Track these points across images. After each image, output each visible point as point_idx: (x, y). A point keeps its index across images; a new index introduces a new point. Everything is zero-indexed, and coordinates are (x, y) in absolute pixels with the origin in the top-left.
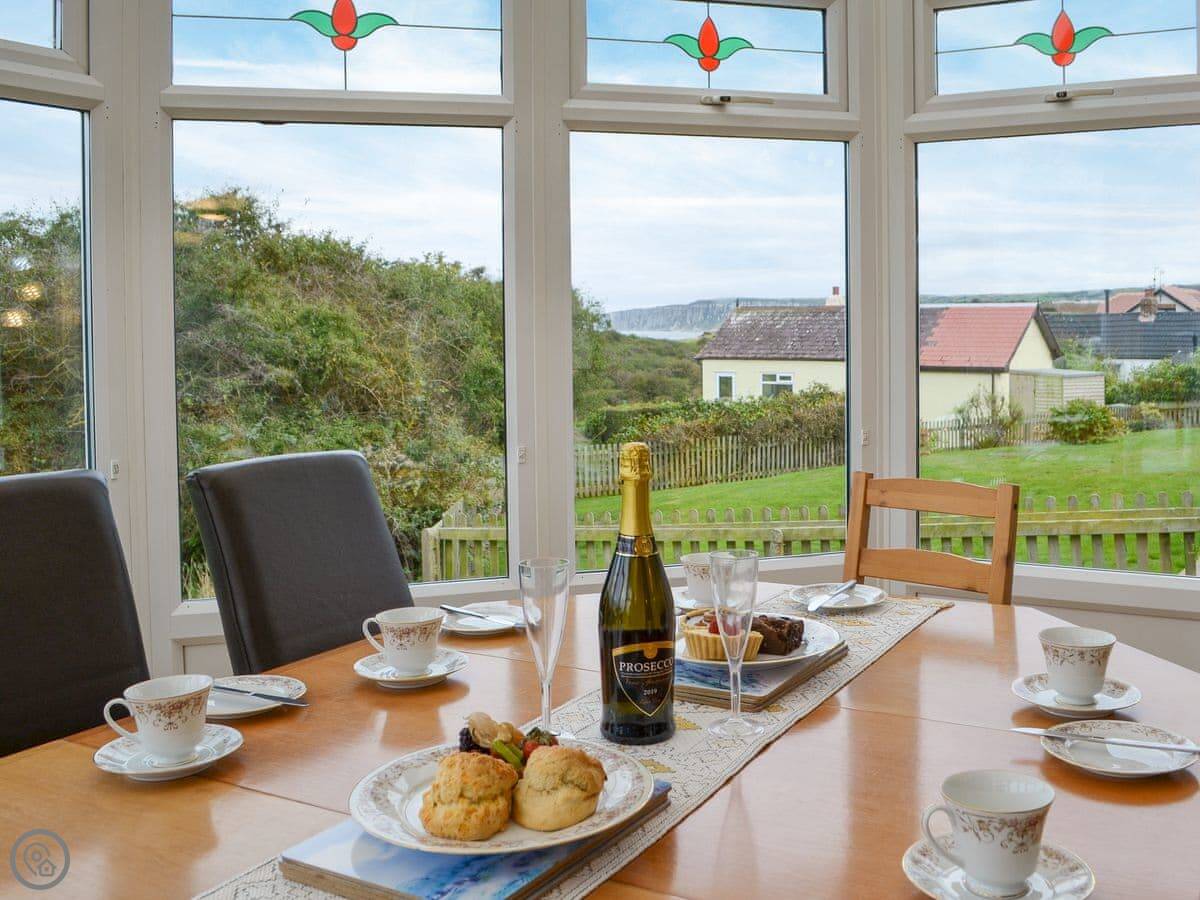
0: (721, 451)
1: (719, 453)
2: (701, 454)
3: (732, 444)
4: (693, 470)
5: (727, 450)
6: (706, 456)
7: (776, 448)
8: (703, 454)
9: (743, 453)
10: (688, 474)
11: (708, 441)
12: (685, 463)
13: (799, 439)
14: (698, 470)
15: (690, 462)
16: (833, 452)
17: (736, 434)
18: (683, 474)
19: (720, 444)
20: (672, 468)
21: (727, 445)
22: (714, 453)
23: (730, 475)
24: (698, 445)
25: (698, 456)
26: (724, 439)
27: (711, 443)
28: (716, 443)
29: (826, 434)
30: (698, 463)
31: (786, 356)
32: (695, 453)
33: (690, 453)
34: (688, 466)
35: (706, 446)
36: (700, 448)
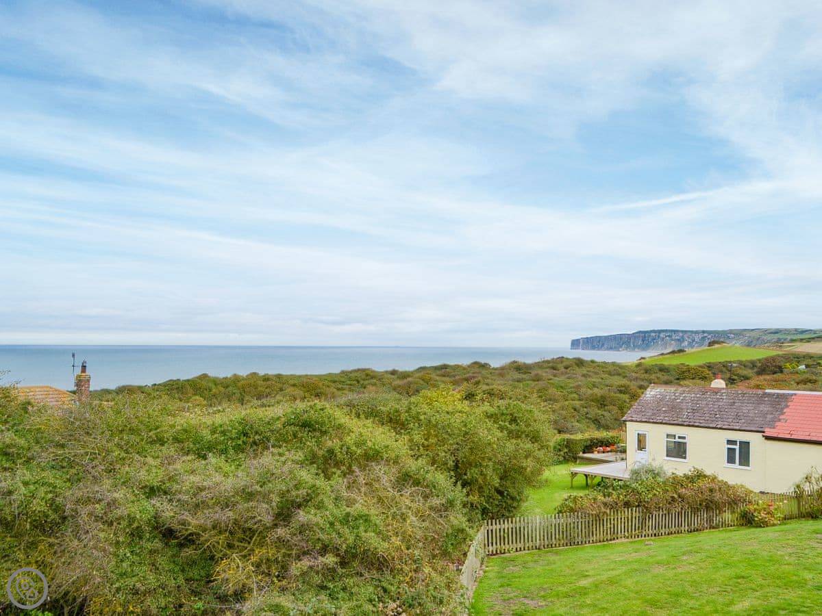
0: (628, 518)
1: (626, 519)
2: (614, 519)
3: (636, 513)
4: (609, 530)
5: (632, 518)
6: (618, 521)
7: (665, 514)
8: (616, 520)
9: (643, 519)
10: (605, 534)
11: (619, 512)
12: (603, 525)
13: (682, 509)
14: (612, 530)
15: (607, 525)
16: (705, 516)
17: (639, 506)
18: (602, 533)
19: (627, 513)
20: (594, 530)
21: (632, 514)
22: (623, 519)
23: (633, 532)
24: (612, 514)
25: (612, 522)
26: (630, 510)
27: (621, 512)
28: (624, 512)
29: (700, 505)
30: (612, 526)
31: (682, 423)
32: (610, 519)
33: (607, 519)
34: (605, 528)
35: (617, 515)
36: (614, 516)
